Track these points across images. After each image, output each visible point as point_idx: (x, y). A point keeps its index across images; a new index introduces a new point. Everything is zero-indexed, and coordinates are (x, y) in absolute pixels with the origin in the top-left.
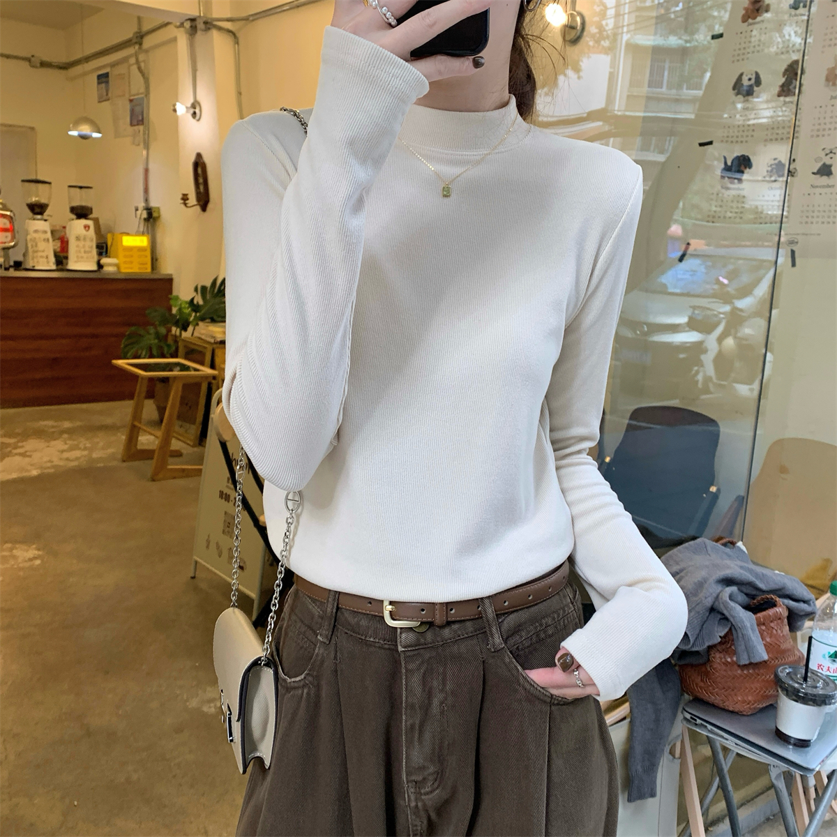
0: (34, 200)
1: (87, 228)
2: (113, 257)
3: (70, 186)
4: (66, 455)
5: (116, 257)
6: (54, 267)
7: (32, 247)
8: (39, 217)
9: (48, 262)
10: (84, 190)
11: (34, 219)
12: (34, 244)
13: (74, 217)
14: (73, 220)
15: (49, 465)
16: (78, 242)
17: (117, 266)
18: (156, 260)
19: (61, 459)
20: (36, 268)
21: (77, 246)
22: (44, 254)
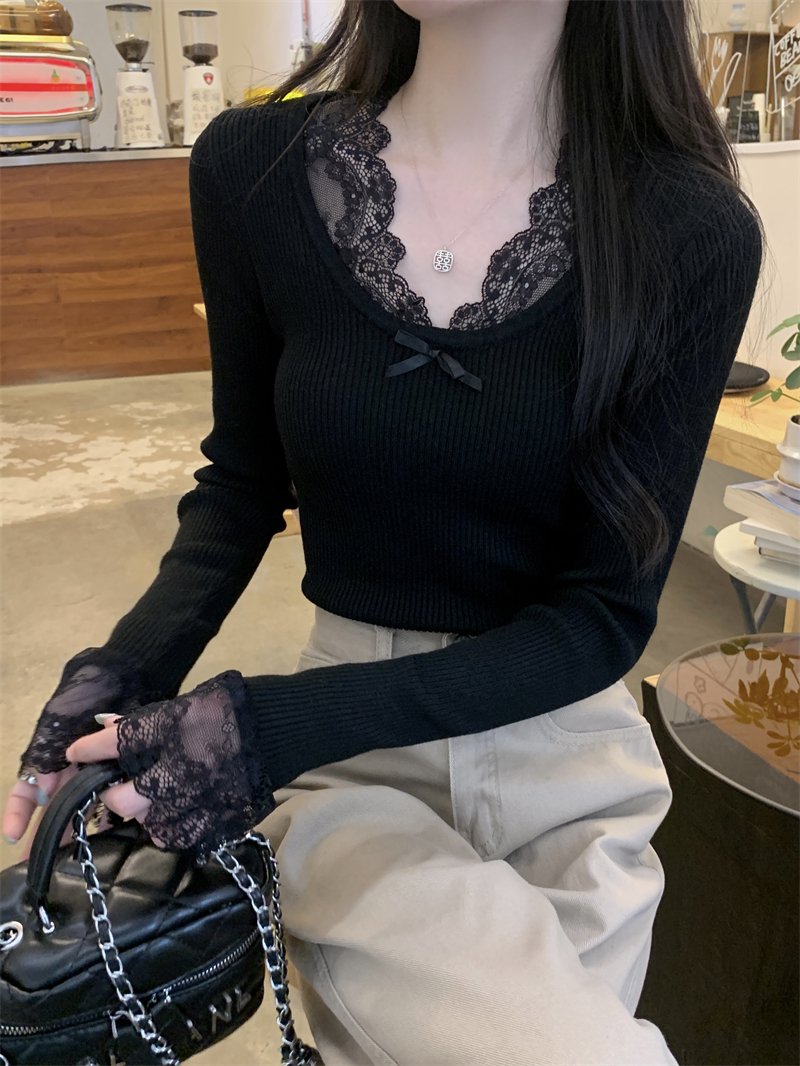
0: (127, 36)
1: (209, 80)
3: (183, 13)
7: (125, 115)
8: (135, 65)
9: (149, 135)
10: (204, 18)
11: (127, 71)
12: (128, 108)
13: (189, 61)
14: (189, 67)
16: (196, 102)
20: (130, 146)
21: (195, 108)
22: (143, 124)
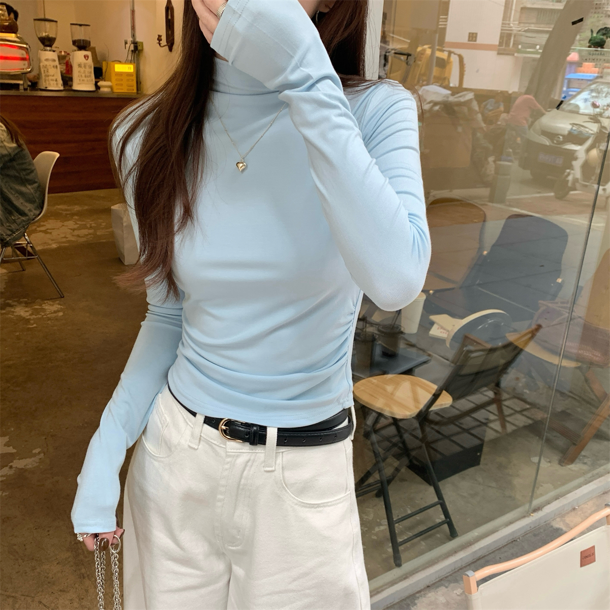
0: (44, 35)
1: (87, 58)
2: (107, 81)
3: (71, 24)
4: (76, 233)
5: (110, 80)
6: (62, 88)
7: (44, 73)
8: (48, 48)
9: (57, 84)
10: (83, 28)
11: (45, 50)
13: (75, 48)
14: (75, 51)
15: (64, 240)
17: (111, 87)
18: (140, 83)
19: (73, 236)
20: (48, 89)
21: (79, 72)
22: (54, 78)
